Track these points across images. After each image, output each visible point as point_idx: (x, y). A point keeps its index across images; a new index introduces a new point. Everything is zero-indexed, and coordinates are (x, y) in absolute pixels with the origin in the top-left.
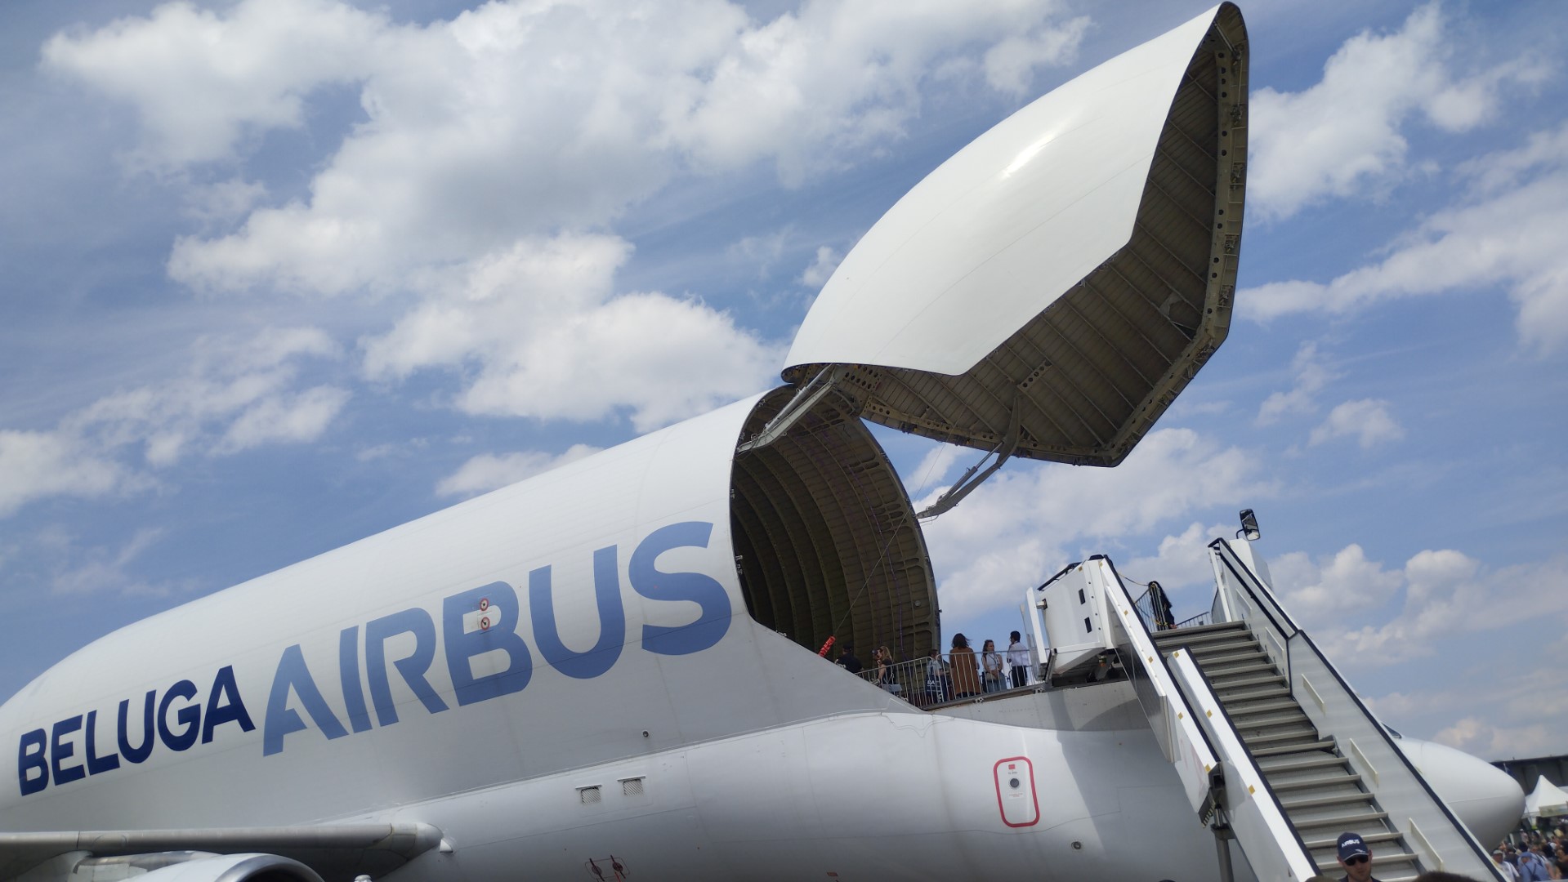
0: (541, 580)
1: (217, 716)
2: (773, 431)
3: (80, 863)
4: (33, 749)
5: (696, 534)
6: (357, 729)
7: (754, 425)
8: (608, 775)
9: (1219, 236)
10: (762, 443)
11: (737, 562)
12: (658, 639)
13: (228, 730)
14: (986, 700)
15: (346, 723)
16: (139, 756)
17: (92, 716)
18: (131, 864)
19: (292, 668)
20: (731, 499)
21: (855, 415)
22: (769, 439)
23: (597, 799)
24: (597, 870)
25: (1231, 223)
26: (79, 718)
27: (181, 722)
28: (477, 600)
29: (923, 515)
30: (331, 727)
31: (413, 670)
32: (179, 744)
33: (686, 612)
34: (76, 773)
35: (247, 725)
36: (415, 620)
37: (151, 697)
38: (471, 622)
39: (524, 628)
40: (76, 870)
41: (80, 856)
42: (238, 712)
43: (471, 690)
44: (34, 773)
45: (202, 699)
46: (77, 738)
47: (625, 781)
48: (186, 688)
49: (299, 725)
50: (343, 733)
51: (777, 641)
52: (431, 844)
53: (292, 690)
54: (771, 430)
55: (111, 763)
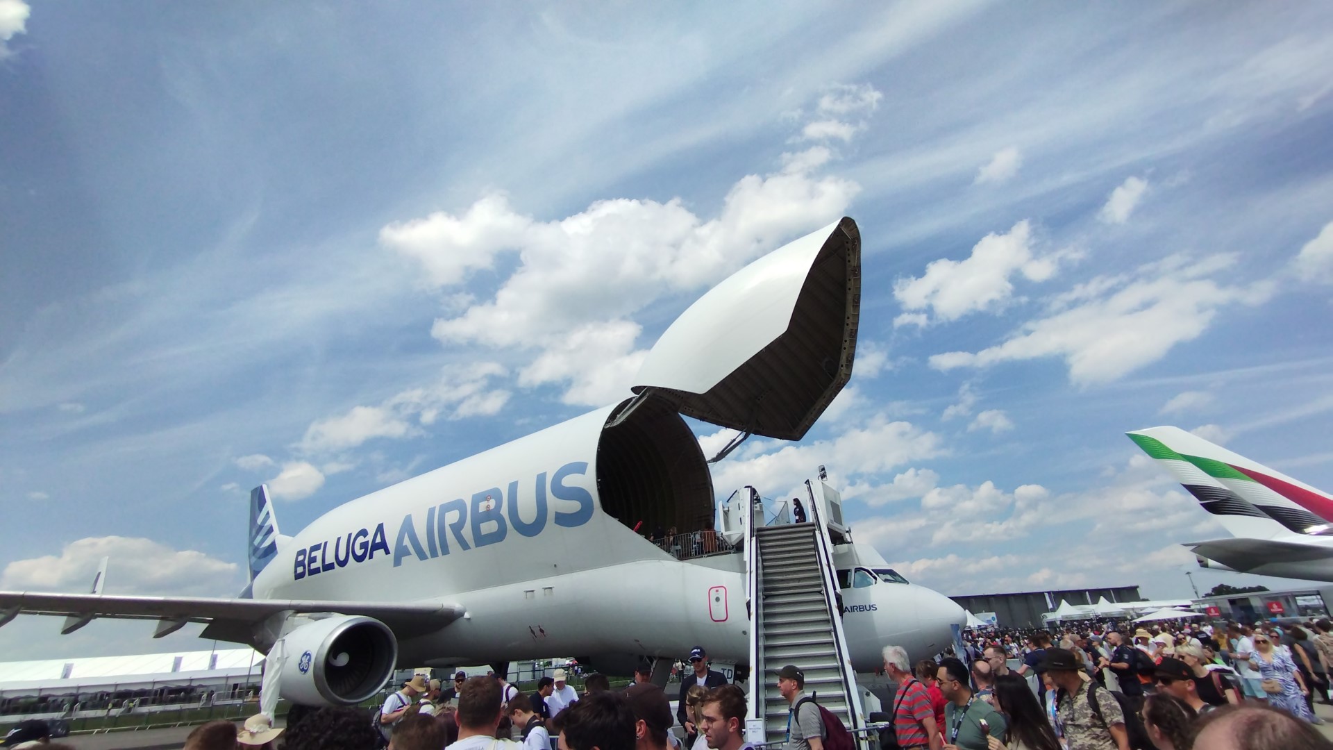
0: (513, 487)
1: (376, 547)
2: (621, 419)
3: (290, 616)
4: (301, 558)
5: (580, 468)
6: (432, 557)
7: (613, 416)
8: (537, 585)
9: (848, 329)
10: (615, 424)
11: (598, 482)
12: (564, 520)
13: (379, 553)
14: (708, 556)
15: (428, 554)
16: (342, 564)
17: (326, 543)
18: (309, 618)
19: (407, 526)
20: (598, 451)
21: (676, 411)
22: (618, 423)
23: (533, 597)
24: (532, 631)
25: (853, 323)
26: (320, 544)
27: (361, 549)
28: (485, 496)
29: (710, 462)
30: (422, 556)
31: (457, 528)
32: (359, 559)
33: (574, 506)
34: (317, 571)
35: (387, 552)
36: (459, 505)
37: (350, 535)
38: (482, 507)
39: (504, 511)
40: (287, 619)
41: (290, 612)
42: (383, 546)
43: (481, 540)
44: (300, 570)
45: (370, 538)
46: (318, 554)
47: (546, 589)
48: (364, 533)
49: (409, 553)
50: (426, 558)
51: (614, 523)
52: (461, 614)
53: (406, 536)
54: (620, 418)
55: (331, 567)
